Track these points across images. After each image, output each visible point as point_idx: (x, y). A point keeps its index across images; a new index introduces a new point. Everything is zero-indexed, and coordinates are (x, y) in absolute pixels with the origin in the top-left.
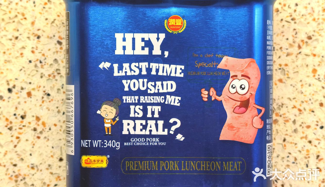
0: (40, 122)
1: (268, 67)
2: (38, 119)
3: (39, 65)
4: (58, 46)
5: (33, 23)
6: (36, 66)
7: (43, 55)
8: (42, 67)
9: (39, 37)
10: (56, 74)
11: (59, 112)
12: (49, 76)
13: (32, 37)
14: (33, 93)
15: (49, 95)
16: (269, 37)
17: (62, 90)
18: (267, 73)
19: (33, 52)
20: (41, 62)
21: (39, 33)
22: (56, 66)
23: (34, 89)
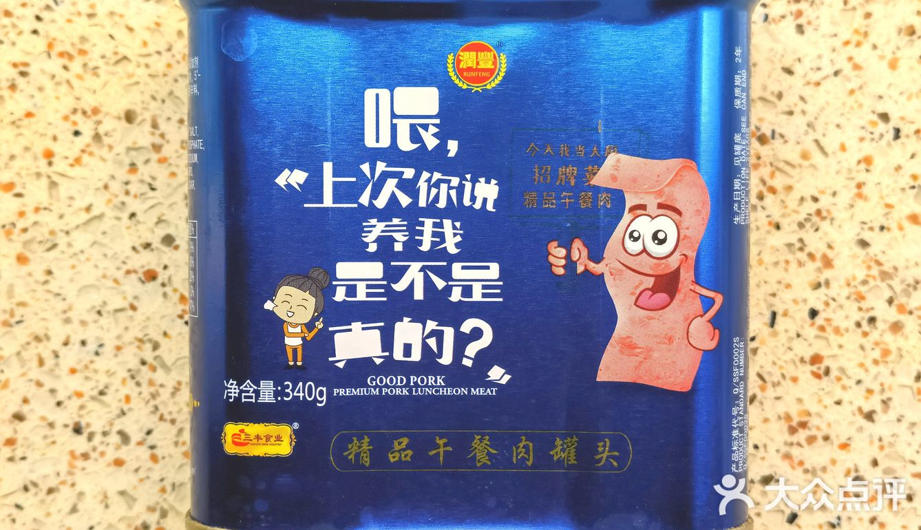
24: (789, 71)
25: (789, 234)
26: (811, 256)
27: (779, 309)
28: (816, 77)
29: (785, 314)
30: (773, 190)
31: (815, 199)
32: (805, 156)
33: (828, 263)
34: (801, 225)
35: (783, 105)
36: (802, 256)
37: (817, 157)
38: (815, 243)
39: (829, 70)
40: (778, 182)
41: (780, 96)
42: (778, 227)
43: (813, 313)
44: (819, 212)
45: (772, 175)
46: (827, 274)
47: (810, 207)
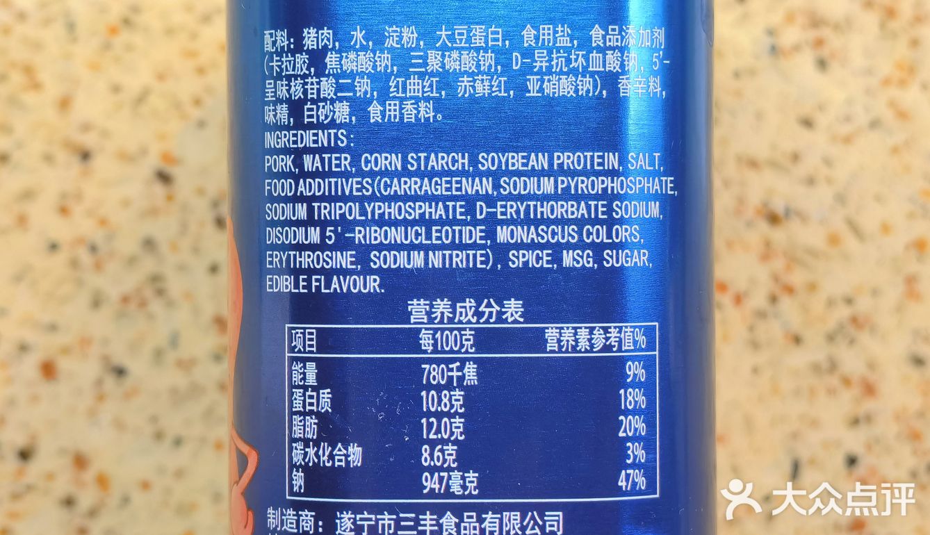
0: (89, 475)
1: (271, 256)
2: (80, 462)
3: (85, 258)
4: (159, 189)
5: (65, 104)
6: (74, 264)
7: (103, 222)
8: (98, 266)
9: (85, 156)
10: (148, 293)
11: (159, 436)
12: (125, 300)
13: (62, 156)
14: (64, 364)
15: (120, 372)
16: (275, 110)
17: (171, 356)
18: (268, 283)
19: (64, 211)
20: (93, 249)
21: (89, 140)
22: (148, 265)
23: (66, 351)
24: (807, 123)
25: (815, 351)
26: (847, 382)
27: (804, 454)
28: (845, 129)
29: (812, 462)
30: (790, 290)
31: (849, 301)
32: (834, 240)
33: (869, 390)
34: (831, 338)
35: (802, 170)
36: (834, 381)
37: (851, 243)
38: (852, 363)
39: (862, 119)
40: (798, 278)
41: (796, 157)
42: (797, 340)
43: (852, 461)
44: (854, 320)
45: (788, 268)
46: (869, 405)
47: (843, 312)
